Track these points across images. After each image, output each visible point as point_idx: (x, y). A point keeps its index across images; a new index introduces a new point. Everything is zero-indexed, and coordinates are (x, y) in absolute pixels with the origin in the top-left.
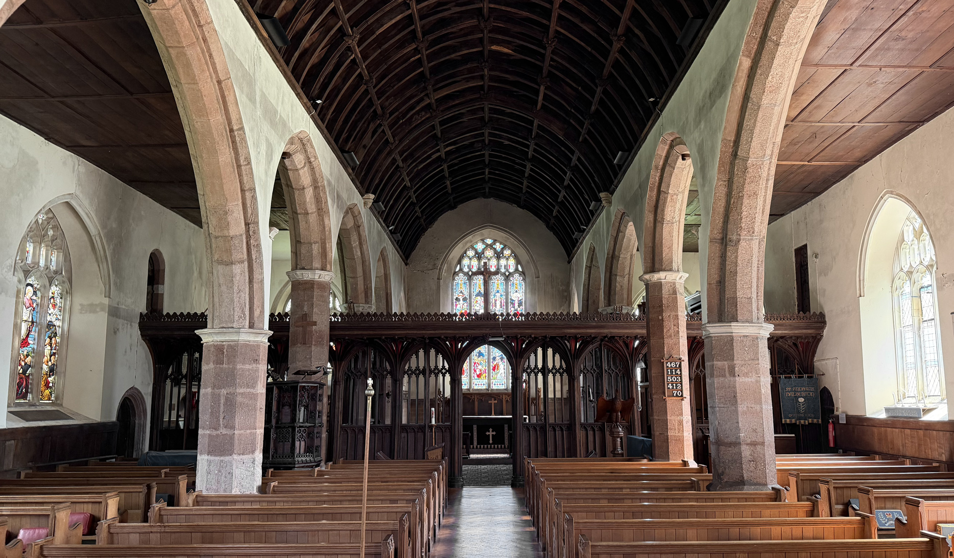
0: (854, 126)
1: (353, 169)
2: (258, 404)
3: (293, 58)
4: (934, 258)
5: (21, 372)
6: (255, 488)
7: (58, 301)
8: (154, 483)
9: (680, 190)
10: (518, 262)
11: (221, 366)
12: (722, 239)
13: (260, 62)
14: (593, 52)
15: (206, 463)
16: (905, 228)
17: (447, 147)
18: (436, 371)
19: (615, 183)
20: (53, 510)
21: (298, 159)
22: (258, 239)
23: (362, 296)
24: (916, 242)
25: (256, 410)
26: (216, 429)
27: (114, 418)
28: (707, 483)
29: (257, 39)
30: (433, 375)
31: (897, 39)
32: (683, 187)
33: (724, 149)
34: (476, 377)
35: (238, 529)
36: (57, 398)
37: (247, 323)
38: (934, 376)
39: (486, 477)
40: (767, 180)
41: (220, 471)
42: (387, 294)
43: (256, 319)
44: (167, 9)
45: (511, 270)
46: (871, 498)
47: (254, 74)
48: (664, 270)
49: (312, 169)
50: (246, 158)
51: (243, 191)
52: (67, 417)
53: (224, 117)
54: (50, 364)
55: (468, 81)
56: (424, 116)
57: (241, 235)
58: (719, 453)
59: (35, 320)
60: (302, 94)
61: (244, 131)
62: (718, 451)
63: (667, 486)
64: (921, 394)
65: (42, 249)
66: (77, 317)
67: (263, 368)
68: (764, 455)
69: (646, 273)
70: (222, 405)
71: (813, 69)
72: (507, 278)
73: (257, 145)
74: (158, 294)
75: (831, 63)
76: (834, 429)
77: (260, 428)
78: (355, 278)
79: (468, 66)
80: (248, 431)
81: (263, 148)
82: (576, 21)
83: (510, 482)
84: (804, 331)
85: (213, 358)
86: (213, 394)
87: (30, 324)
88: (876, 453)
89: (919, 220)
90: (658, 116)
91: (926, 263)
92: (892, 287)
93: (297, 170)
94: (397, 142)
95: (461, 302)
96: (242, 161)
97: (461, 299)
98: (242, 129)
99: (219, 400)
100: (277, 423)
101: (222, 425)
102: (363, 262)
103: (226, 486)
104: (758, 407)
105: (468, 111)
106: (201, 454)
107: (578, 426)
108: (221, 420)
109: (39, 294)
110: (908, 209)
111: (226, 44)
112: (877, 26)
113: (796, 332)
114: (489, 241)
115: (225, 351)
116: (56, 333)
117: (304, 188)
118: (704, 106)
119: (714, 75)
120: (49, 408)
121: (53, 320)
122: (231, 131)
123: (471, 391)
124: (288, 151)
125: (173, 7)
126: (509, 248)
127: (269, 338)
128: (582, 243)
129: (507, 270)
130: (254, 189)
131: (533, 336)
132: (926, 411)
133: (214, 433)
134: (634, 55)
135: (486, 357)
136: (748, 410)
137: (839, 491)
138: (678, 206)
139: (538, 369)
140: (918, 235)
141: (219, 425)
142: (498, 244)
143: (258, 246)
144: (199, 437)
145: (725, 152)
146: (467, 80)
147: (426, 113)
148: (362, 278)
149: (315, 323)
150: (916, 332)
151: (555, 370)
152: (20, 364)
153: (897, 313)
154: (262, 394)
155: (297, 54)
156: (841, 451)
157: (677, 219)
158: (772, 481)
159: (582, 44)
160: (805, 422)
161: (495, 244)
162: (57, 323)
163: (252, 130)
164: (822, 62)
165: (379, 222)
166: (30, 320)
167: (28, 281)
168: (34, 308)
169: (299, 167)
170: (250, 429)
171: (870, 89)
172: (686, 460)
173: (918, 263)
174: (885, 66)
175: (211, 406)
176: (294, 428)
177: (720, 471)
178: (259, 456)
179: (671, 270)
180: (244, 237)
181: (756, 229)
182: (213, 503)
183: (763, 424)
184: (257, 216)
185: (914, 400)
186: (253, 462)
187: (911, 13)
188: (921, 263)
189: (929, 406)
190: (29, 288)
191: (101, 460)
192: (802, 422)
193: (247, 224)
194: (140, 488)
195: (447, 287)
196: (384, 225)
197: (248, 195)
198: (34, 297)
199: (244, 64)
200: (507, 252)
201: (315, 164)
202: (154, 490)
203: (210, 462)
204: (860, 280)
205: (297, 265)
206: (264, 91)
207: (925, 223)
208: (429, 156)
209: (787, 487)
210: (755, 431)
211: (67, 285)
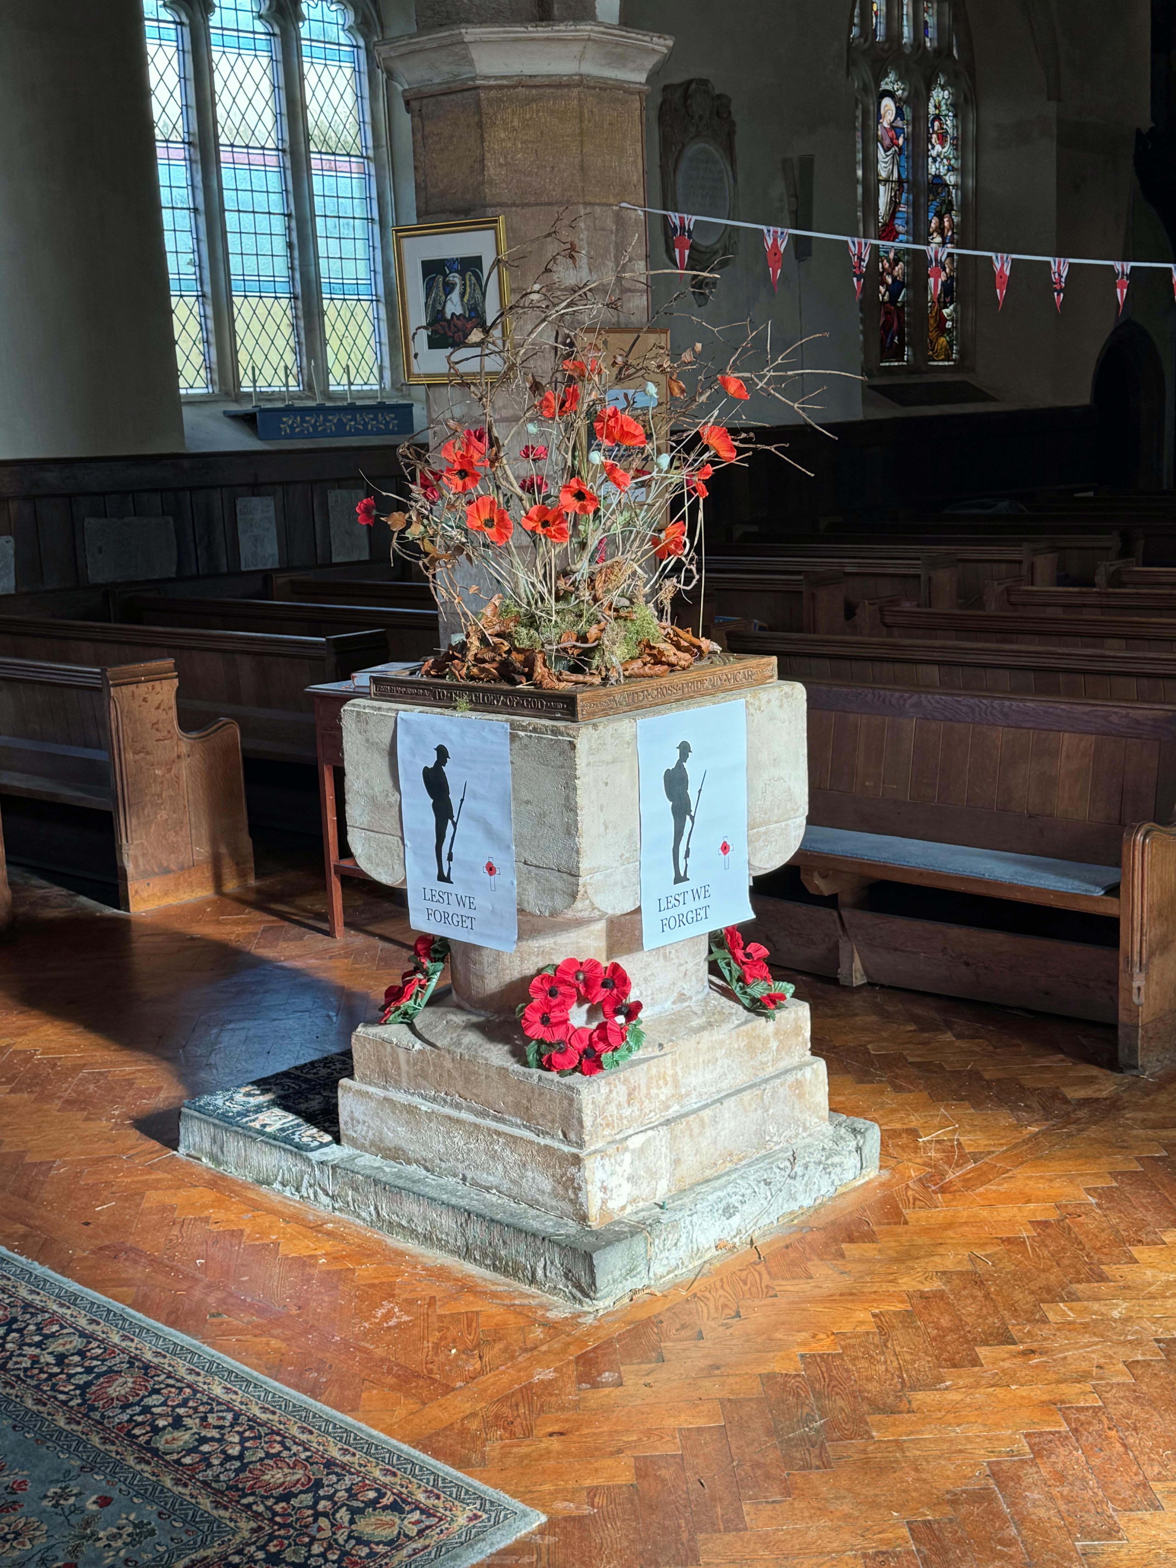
5: (886, 298)
7: (950, 123)
36: (962, 354)
59: (904, 176)
66: (992, 162)
87: (896, 186)
116: (951, 202)
120: (947, 378)
121: (943, 171)
152: (883, 282)
162: (951, 179)
166: (896, 176)
167: (884, 86)
168: (900, 149)
190: (887, 101)
198: (899, 123)
211: (964, 82)
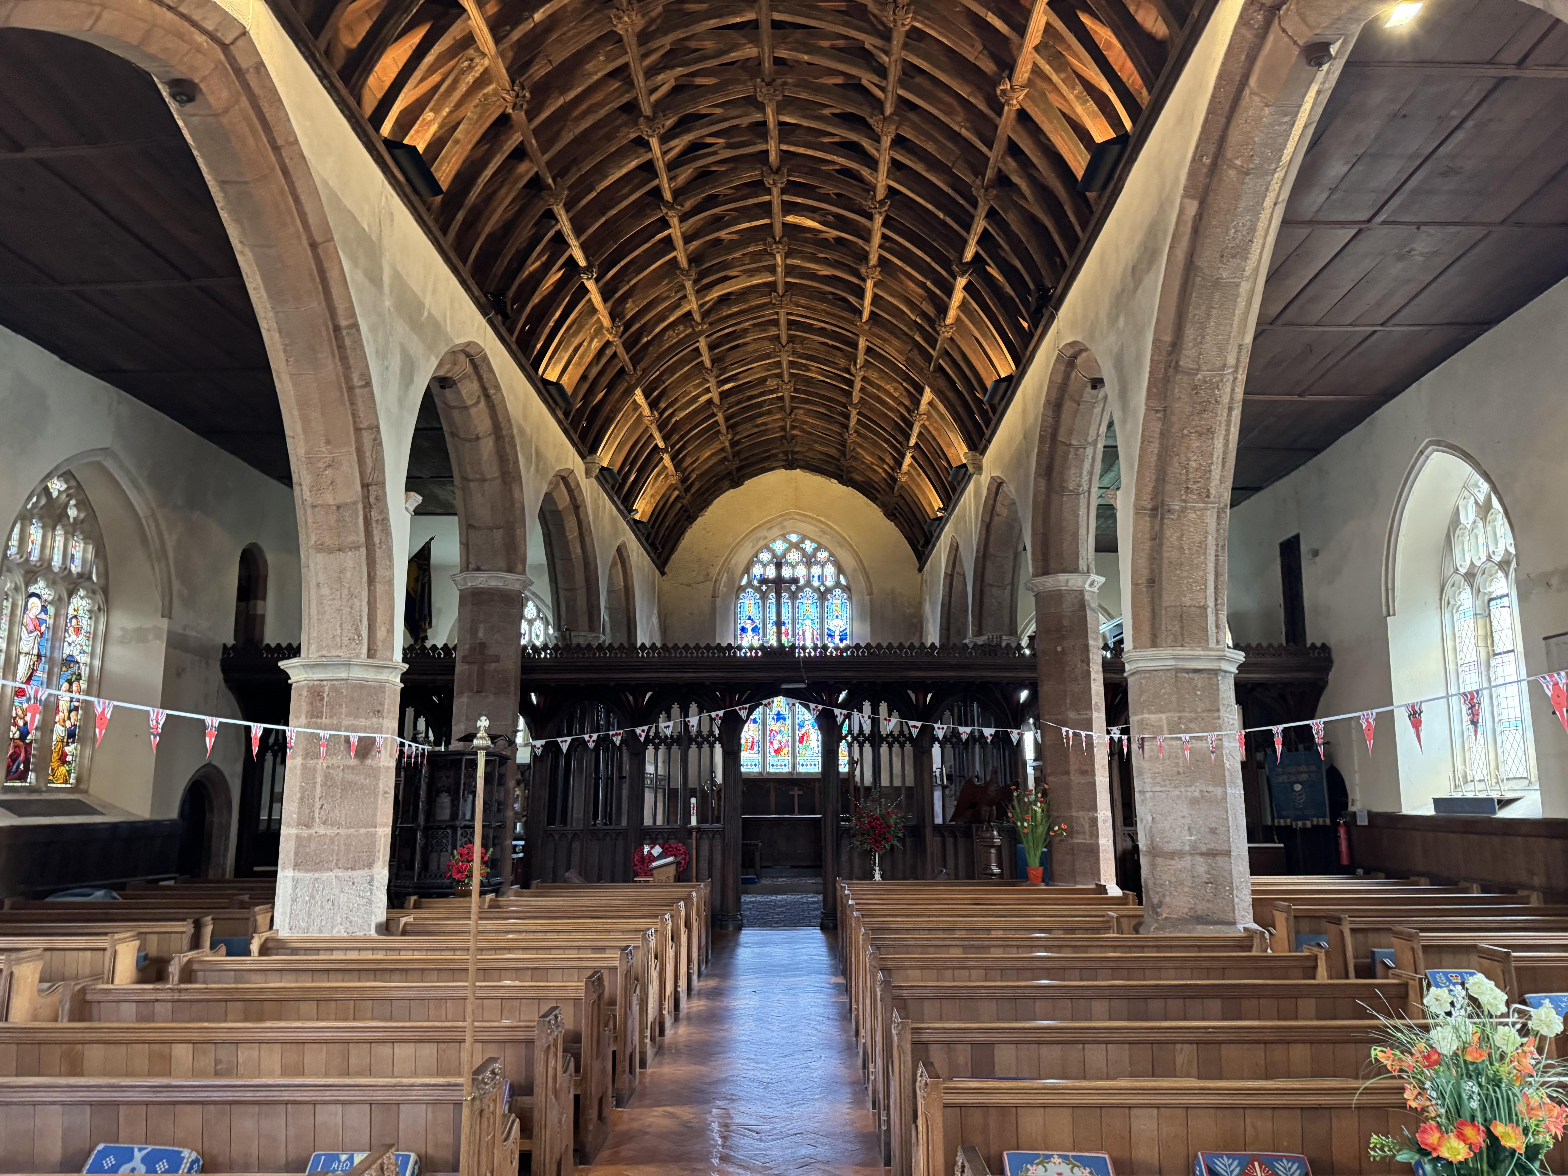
0: (1374, 332)
1: (566, 414)
2: (381, 785)
3: (454, 223)
4: (1512, 550)
5: (17, 736)
6: (373, 926)
7: (85, 622)
8: (209, 918)
9: (1090, 440)
10: (840, 570)
11: (319, 721)
12: (1155, 509)
13: (392, 220)
14: (949, 220)
15: (290, 884)
16: (1461, 503)
17: (723, 385)
18: (700, 739)
19: (987, 436)
20: (8, 961)
21: (469, 389)
22: (384, 511)
23: (583, 620)
24: (1480, 524)
25: (376, 795)
26: (308, 826)
27: (173, 813)
28: (1134, 922)
29: (386, 182)
30: (694, 746)
31: (1447, 173)
32: (1095, 435)
33: (1156, 358)
34: (773, 754)
35: (304, 996)
36: (79, 780)
37: (365, 650)
38: (1515, 746)
39: (783, 913)
40: (1230, 409)
41: (312, 897)
42: (629, 619)
43: (379, 643)
44: (215, 115)
45: (830, 583)
46: (1415, 946)
47: (380, 238)
48: (1065, 571)
49: (492, 408)
50: (362, 375)
51: (358, 430)
52: (92, 811)
53: (324, 304)
54: (68, 724)
55: (751, 276)
56: (683, 332)
57: (355, 503)
58: (1154, 869)
59: (43, 653)
60: (471, 282)
61: (358, 331)
62: (1153, 866)
63: (1065, 926)
64: (1493, 775)
65: (58, 538)
66: (116, 651)
67: (390, 725)
68: (1231, 873)
69: (1035, 575)
70: (318, 786)
71: (1304, 232)
72: (823, 595)
73: (383, 355)
74: (255, 616)
75: (1334, 218)
76: (1349, 834)
77: (383, 825)
78: (572, 590)
79: (750, 249)
80: (363, 831)
81: (396, 362)
82: (920, 168)
83: (819, 921)
84: (1297, 675)
85: (305, 707)
86: (304, 767)
87: (35, 658)
88: (1420, 874)
89: (1485, 487)
90: (1052, 317)
91: (1497, 559)
92: (1441, 599)
93: (466, 408)
94: (639, 373)
95: (750, 633)
96: (355, 380)
97: (750, 629)
98: (355, 326)
99: (314, 777)
100: (427, 820)
101: (317, 820)
102: (587, 565)
103: (323, 923)
104: (1219, 791)
105: (754, 325)
106: (283, 868)
107: (928, 831)
108: (317, 811)
109: (51, 610)
110: (1467, 469)
111: (325, 183)
112: (1413, 147)
113: (1284, 676)
114: (794, 538)
115: (325, 695)
116: (80, 675)
117: (478, 438)
118: (1123, 291)
119: (1139, 238)
120: (62, 796)
121: (76, 653)
122: (337, 329)
123: (765, 776)
124: (449, 375)
125: (226, 111)
126: (826, 549)
127: (403, 675)
128: (938, 537)
129: (823, 584)
130: (378, 427)
131: (854, 682)
132: (1504, 803)
133: (305, 832)
134: (1012, 219)
135: (789, 722)
136: (1203, 796)
137: (1360, 936)
138: (1087, 466)
139: (864, 735)
140: (1485, 509)
141: (313, 819)
142: (808, 542)
143: (385, 522)
144: (282, 839)
145: (1159, 362)
146: (751, 273)
147: (686, 327)
148: (584, 590)
149: (497, 659)
150: (1484, 673)
151: (893, 739)
152: (15, 724)
153: (1449, 644)
154: (387, 768)
155: (460, 216)
156: (1360, 871)
157: (1086, 488)
158: (1243, 917)
159: (930, 207)
160: (1304, 824)
161: (802, 542)
162: (83, 659)
163: (373, 329)
164: (1321, 217)
165: (614, 502)
166: (35, 651)
167: (32, 589)
168: (42, 634)
169: (469, 403)
170: (365, 826)
171: (1400, 265)
172: (1103, 883)
173: (1484, 559)
174: (1426, 224)
175: (302, 787)
176: (454, 829)
177: (1155, 901)
178: (382, 873)
179: (1076, 570)
180: (360, 506)
181: (1213, 491)
182: (295, 951)
183: (1227, 819)
184: (382, 471)
185: (1481, 786)
186: (370, 883)
187: (1470, 124)
188: (1489, 558)
189: (1509, 795)
190: (34, 600)
191: (149, 882)
192: (1300, 824)
193: (365, 486)
194: (183, 926)
195: (727, 609)
196: (622, 507)
197: (367, 437)
198: (43, 616)
199: (359, 219)
200: (823, 555)
201: (496, 399)
202: (208, 931)
203: (296, 882)
204: (1387, 590)
205: (468, 563)
206: (399, 268)
207: (1496, 492)
208: (695, 399)
209: (1271, 929)
210: (1213, 831)
211: (100, 597)
